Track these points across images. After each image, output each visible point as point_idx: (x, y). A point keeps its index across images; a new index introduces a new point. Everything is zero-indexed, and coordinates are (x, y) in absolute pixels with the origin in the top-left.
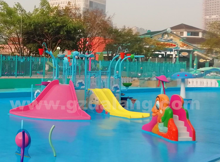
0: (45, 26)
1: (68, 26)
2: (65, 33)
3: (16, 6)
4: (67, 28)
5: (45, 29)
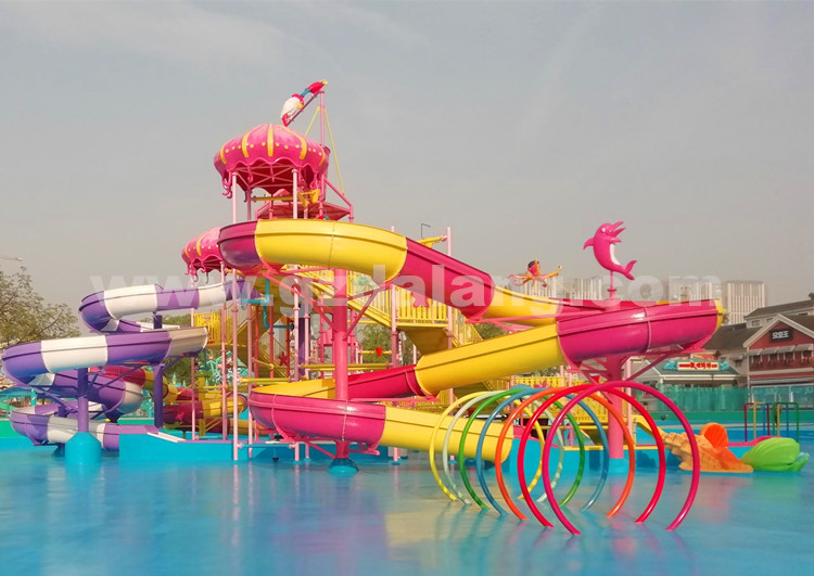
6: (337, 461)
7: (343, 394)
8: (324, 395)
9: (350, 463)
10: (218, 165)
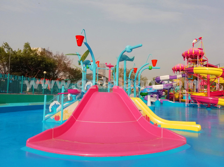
0: (29, 60)
1: (46, 62)
2: (44, 66)
3: (4, 45)
4: (46, 63)
5: (28, 62)
6: (208, 107)
7: (209, 96)
8: (205, 96)
9: (211, 108)
10: (183, 55)
